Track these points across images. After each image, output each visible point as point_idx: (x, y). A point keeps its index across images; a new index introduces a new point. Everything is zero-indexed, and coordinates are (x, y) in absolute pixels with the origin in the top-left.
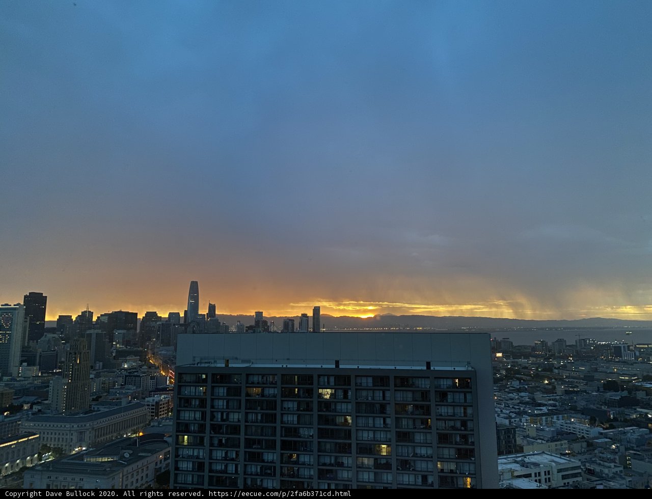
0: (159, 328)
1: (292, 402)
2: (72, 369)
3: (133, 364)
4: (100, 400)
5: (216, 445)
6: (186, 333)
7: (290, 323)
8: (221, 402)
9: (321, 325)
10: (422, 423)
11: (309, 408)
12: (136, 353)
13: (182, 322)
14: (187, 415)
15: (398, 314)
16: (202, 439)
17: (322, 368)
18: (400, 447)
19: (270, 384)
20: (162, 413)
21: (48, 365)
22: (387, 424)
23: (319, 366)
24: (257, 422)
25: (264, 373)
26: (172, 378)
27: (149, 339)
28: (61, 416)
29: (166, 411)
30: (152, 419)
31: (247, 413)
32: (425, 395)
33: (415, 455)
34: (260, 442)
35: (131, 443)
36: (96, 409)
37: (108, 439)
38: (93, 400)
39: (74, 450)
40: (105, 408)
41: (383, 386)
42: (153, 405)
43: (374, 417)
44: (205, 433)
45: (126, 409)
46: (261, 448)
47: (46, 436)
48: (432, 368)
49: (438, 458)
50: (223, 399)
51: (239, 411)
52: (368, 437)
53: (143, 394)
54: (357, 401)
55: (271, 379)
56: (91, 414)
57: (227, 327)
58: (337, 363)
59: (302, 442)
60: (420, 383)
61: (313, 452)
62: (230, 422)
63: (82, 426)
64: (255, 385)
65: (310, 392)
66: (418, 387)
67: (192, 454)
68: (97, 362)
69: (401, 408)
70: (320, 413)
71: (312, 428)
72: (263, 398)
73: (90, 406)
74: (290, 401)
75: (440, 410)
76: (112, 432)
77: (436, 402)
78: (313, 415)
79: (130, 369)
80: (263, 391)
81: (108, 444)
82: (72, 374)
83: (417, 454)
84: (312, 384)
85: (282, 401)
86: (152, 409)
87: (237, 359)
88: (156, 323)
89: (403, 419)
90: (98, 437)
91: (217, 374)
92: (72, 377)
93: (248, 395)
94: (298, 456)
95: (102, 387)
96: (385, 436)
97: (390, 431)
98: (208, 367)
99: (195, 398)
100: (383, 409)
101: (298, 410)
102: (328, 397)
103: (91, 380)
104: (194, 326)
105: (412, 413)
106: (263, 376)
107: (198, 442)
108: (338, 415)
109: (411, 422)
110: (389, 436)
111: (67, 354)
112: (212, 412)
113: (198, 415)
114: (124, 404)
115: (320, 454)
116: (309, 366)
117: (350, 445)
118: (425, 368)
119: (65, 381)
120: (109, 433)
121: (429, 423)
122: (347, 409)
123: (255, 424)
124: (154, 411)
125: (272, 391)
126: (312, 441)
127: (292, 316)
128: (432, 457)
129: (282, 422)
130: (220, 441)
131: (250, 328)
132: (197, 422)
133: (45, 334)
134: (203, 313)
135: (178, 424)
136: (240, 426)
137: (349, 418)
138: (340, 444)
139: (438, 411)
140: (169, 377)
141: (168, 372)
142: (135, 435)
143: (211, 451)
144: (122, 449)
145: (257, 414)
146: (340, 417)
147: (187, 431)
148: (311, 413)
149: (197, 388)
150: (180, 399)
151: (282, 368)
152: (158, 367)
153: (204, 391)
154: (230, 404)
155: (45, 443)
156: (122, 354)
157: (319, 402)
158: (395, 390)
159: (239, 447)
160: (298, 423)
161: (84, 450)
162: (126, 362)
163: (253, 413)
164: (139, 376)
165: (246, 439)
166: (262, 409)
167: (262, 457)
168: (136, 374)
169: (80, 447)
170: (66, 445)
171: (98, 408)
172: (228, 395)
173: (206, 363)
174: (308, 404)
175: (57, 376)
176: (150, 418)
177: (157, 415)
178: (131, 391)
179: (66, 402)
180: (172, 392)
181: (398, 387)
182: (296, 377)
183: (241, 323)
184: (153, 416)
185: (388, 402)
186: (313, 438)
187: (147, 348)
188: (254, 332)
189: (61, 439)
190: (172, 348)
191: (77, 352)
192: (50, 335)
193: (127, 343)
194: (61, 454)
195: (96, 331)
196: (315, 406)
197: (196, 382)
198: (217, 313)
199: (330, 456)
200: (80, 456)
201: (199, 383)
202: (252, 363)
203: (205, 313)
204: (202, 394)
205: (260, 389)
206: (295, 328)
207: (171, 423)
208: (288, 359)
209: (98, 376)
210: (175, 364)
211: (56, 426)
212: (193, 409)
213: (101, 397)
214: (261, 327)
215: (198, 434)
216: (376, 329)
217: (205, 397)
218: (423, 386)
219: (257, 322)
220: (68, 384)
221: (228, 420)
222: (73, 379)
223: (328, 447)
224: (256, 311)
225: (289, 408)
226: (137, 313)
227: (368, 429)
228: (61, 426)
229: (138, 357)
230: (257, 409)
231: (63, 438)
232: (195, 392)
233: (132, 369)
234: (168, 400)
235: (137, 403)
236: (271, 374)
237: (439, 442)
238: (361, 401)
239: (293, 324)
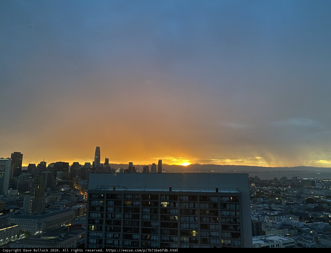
0: (80, 170)
1: (147, 209)
2: (35, 191)
3: (67, 189)
5: (108, 230)
6: (94, 173)
8: (111, 209)
9: (163, 169)
10: (214, 220)
11: (156, 212)
12: (67, 183)
13: (91, 167)
14: (94, 215)
15: (202, 164)
16: (101, 227)
17: (163, 191)
18: (203, 232)
19: (136, 199)
20: (81, 214)
21: (23, 189)
22: (196, 220)
23: (161, 190)
24: (129, 219)
25: (133, 194)
26: (86, 196)
27: (75, 176)
28: (29, 215)
29: (83, 213)
30: (76, 217)
31: (124, 215)
32: (215, 205)
34: (131, 229)
35: (65, 229)
36: (47, 212)
37: (53, 227)
38: (46, 207)
39: (36, 233)
40: (52, 211)
41: (194, 201)
42: (76, 210)
43: (189, 217)
44: (103, 224)
45: (63, 212)
46: (132, 232)
47: (21, 225)
48: (219, 192)
49: (222, 238)
50: (112, 207)
51: (120, 213)
52: (186, 226)
53: (71, 204)
54: (180, 208)
55: (136, 197)
56: (44, 214)
57: (115, 170)
58: (171, 189)
59: (152, 229)
60: (213, 199)
61: (158, 234)
62: (116, 219)
63: (40, 220)
64: (128, 200)
65: (156, 204)
66: (212, 201)
67: (96, 235)
68: (48, 188)
69: (203, 212)
70: (161, 214)
71: (158, 222)
72: (132, 207)
73: (44, 210)
75: (223, 213)
76: (55, 224)
77: (221, 209)
78: (158, 215)
79: (65, 191)
80: (132, 203)
81: (53, 230)
82: (35, 194)
83: (211, 235)
84: (158, 199)
85: (142, 208)
86: (76, 212)
87: (119, 186)
88: (78, 168)
89: (204, 218)
90: (48, 226)
91: (109, 194)
92: (35, 195)
93: (125, 205)
94: (150, 236)
95: (51, 201)
96: (195, 227)
98: (105, 190)
99: (98, 207)
100: (194, 211)
101: (150, 213)
103: (45, 197)
104: (98, 170)
105: (209, 215)
106: (133, 195)
107: (99, 229)
109: (208, 219)
110: (197, 226)
111: (33, 184)
112: (106, 213)
113: (99, 215)
114: (61, 209)
115: (161, 235)
116: (156, 190)
117: (177, 231)
118: (215, 191)
119: (32, 197)
120: (54, 224)
121: (217, 219)
122: (176, 212)
124: (77, 213)
125: (137, 203)
126: (158, 229)
127: (148, 164)
128: (219, 237)
129: (142, 219)
130: (111, 228)
131: (126, 170)
132: (98, 219)
133: (22, 173)
134: (102, 163)
135: (89, 220)
136: (121, 221)
137: (176, 217)
138: (172, 230)
140: (85, 195)
141: (84, 193)
142: (67, 225)
143: (106, 233)
144: (61, 232)
145: (129, 215)
146: (172, 216)
147: (94, 224)
148: (157, 214)
149: (99, 201)
150: (90, 207)
151: (143, 191)
152: (79, 190)
153: (103, 203)
154: (116, 210)
155: (21, 229)
156: (61, 184)
157: (161, 208)
158: (200, 203)
159: (120, 231)
160: (151, 219)
161: (41, 233)
162: (63, 188)
163: (127, 214)
164: (69, 195)
165: (123, 227)
166: (131, 212)
167: (132, 237)
168: (68, 194)
169: (39, 231)
170: (31, 230)
172: (115, 205)
173: (103, 188)
174: (155, 209)
175: (27, 195)
176: (75, 216)
177: (78, 215)
178: (65, 203)
179: (32, 208)
180: (86, 203)
181: (202, 201)
182: (149, 196)
183: (122, 168)
184: (76, 215)
185: (196, 209)
186: (158, 227)
187: (74, 181)
188: (128, 173)
190: (87, 181)
191: (38, 182)
192: (24, 174)
193: (63, 178)
194: (29, 235)
195: (48, 172)
196: (159, 211)
197: (98, 198)
198: (109, 163)
199: (167, 236)
200: (39, 236)
201: (100, 199)
202: (127, 189)
203: (104, 163)
204: (101, 204)
205: (131, 202)
206: (149, 171)
207: (86, 219)
208: (145, 187)
209: (48, 195)
210: (88, 189)
211: (26, 220)
212: (97, 212)
213: (50, 206)
214: (132, 170)
215: (99, 225)
216: (191, 172)
217: (103, 206)
218: (214, 201)
219: (130, 168)
220: (33, 199)
221: (115, 218)
222: (36, 196)
223: (166, 231)
224: (130, 162)
225: (146, 212)
226: (69, 163)
227: (186, 222)
228: (29, 220)
229: (69, 185)
230: (129, 212)
231: (30, 227)
232: (98, 203)
233: (66, 191)
234: (84, 207)
235: (68, 209)
236: (137, 195)
237: (222, 230)
238: (182, 208)
239: (148, 169)
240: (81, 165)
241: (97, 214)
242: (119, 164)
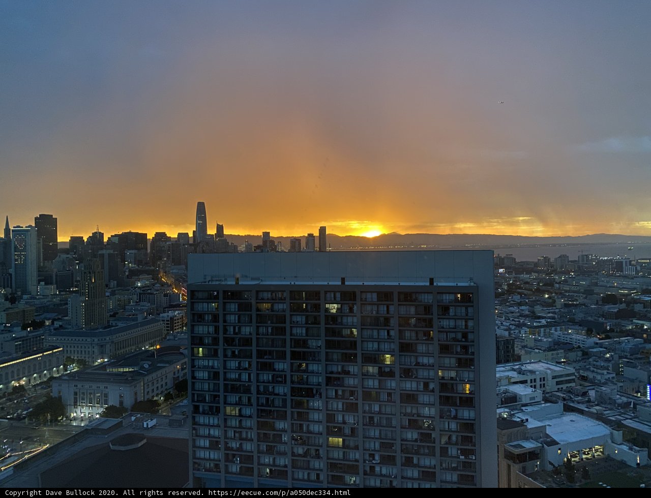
0: (169, 247)
1: (301, 316)
2: (88, 287)
3: (147, 282)
4: (117, 316)
5: (229, 356)
6: (196, 253)
7: (297, 243)
8: (232, 317)
9: (327, 245)
10: (425, 335)
11: (316, 322)
12: (148, 272)
13: (191, 242)
14: (201, 330)
15: (403, 233)
16: (216, 351)
17: (328, 285)
18: (403, 356)
19: (279, 300)
20: (177, 327)
21: (64, 282)
22: (391, 336)
23: (326, 283)
24: (268, 335)
25: (273, 290)
26: (185, 296)
27: (160, 258)
28: (81, 331)
29: (181, 326)
30: (168, 333)
31: (258, 327)
32: (428, 309)
33: (418, 364)
34: (270, 353)
35: (150, 355)
36: (114, 324)
37: (128, 351)
39: (96, 361)
40: (122, 323)
41: (388, 301)
42: (168, 321)
43: (378, 330)
44: (218, 345)
45: (143, 324)
46: (273, 359)
47: (69, 349)
48: (435, 284)
49: (439, 367)
50: (235, 314)
51: (250, 324)
52: (373, 347)
53: (157, 310)
54: (362, 315)
55: (279, 295)
56: (110, 329)
57: (236, 247)
58: (343, 280)
59: (310, 352)
60: (423, 298)
61: (321, 361)
62: (242, 335)
63: (102, 340)
64: (264, 301)
65: (317, 307)
66: (421, 302)
67: (207, 364)
68: (112, 281)
69: (404, 322)
70: (327, 326)
71: (320, 339)
72: (274, 313)
73: (108, 322)
74: (299, 315)
75: (442, 323)
76: (130, 345)
77: (438, 315)
78: (320, 327)
79: (144, 287)
80: (272, 306)
81: (128, 356)
82: (88, 292)
83: (419, 363)
84: (319, 299)
85: (291, 315)
86: (167, 324)
87: (247, 276)
88: (166, 243)
89: (406, 331)
90: (118, 349)
91: (228, 291)
92: (88, 295)
93: (258, 310)
94: (307, 365)
95: (118, 304)
96: (389, 347)
97: (394, 342)
98: (219, 284)
99: (208, 314)
100: (387, 320)
101: (306, 323)
102: (334, 311)
103: (107, 298)
104: (203, 246)
105: (415, 326)
106: (272, 292)
107: (213, 353)
108: (345, 328)
109: (413, 334)
110: (393, 346)
111: (82, 274)
112: (225, 326)
113: (211, 329)
114: (140, 319)
115: (327, 363)
116: (316, 283)
117: (355, 355)
118: (428, 284)
119: (82, 298)
120: (128, 346)
121: (432, 334)
122: (353, 322)
123: (266, 337)
124: (169, 325)
125: (281, 306)
126: (320, 352)
127: (299, 236)
128: (433, 366)
129: (291, 334)
130: (233, 352)
131: (258, 247)
132: (210, 335)
133: (59, 254)
134: (211, 234)
135: (193, 338)
136: (251, 339)
137: (354, 330)
138: (346, 354)
139: (440, 324)
140: (182, 294)
141: (181, 289)
142: (152, 348)
143: (225, 361)
144: (142, 360)
145: (267, 327)
146: (346, 329)
147: (201, 344)
148: (319, 326)
149: (209, 304)
150: (194, 314)
151: (291, 285)
152: (171, 285)
153: (216, 307)
154: (242, 318)
155: (69, 356)
156: (134, 273)
157: (326, 316)
158: (399, 305)
159: (251, 357)
160: (307, 335)
161: (106, 362)
162: (139, 281)
163: (263, 326)
164: (151, 294)
165: (258, 350)
166: (271, 323)
167: (273, 367)
168: (149, 291)
169: (102, 358)
170: (89, 358)
171: (116, 324)
172: (239, 310)
174: (315, 317)
175: (74, 294)
176: (166, 332)
177: (172, 329)
178: (146, 308)
179: (85, 318)
180: (186, 308)
181: (401, 301)
182: (304, 293)
183: (249, 242)
184: (169, 330)
185: (392, 316)
186: (321, 349)
187: (159, 267)
188: (262, 251)
189: (83, 352)
190: (184, 267)
191: (91, 271)
192: (64, 256)
193: (138, 262)
194: (85, 365)
195: (108, 251)
196: (323, 321)
197: (208, 299)
198: (226, 232)
199: (337, 365)
200: (103, 366)
201: (211, 299)
202: (262, 281)
203: (214, 234)
204: (214, 310)
205: (270, 305)
206: (302, 247)
207: (186, 337)
208: (296, 277)
209: (113, 293)
210: (187, 282)
211: (77, 340)
212: (205, 324)
213: (117, 313)
214: (268, 246)
215: (212, 347)
216: (381, 248)
217: (217, 312)
218: (426, 301)
219: (265, 242)
220: (85, 302)
221: (240, 333)
222: (90, 297)
223: (335, 357)
224: (264, 231)
225: (298, 322)
226: (147, 234)
227: (373, 340)
228: (83, 340)
229: (151, 276)
230: (267, 323)
231: (85, 351)
232: (208, 308)
233: (146, 287)
234: (182, 316)
235: (152, 319)
236: (280, 291)
237: (441, 352)
238: (366, 315)
239: (300, 244)
240: (170, 237)
241: (207, 326)
242: (244, 235)
